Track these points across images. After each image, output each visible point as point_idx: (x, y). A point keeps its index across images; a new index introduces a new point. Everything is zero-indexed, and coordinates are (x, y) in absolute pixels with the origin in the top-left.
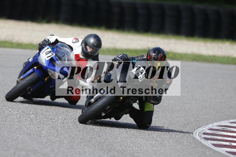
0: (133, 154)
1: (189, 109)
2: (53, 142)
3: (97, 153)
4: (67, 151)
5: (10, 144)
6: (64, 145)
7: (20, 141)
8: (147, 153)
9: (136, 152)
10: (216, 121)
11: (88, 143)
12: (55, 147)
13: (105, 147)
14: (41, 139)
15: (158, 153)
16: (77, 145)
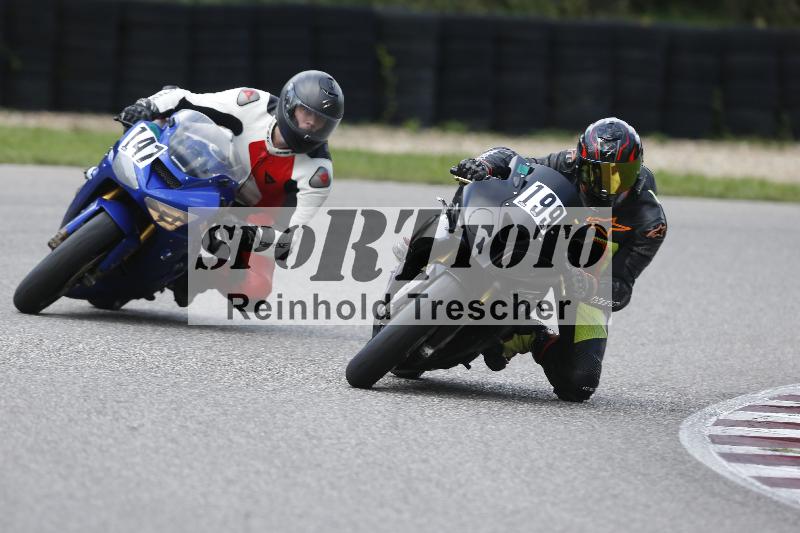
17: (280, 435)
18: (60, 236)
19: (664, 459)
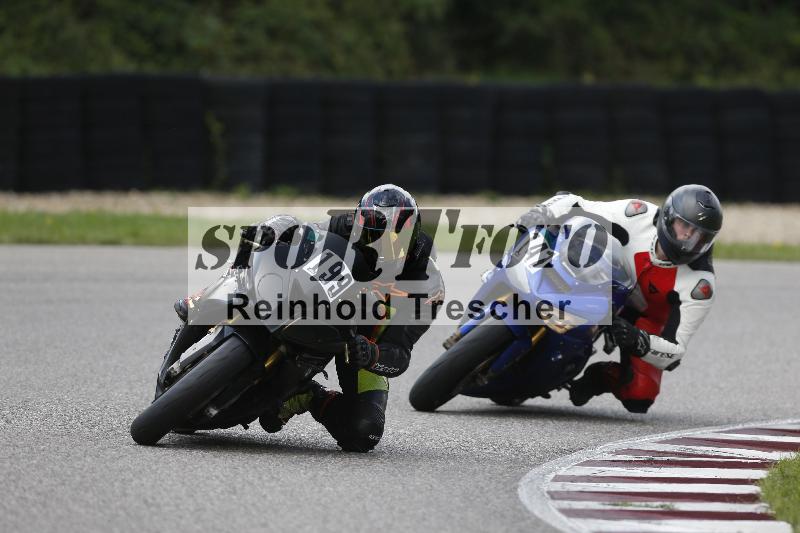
17: (118, 503)
18: (455, 337)
19: (503, 516)
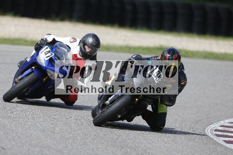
0: (146, 151)
1: (201, 106)
2: (67, 139)
3: (110, 149)
4: (80, 147)
5: (24, 140)
6: (78, 141)
7: (34, 138)
8: (160, 149)
9: (149, 148)
10: (228, 118)
11: (102, 139)
12: (69, 143)
13: (118, 144)
14: (54, 136)
15: (170, 149)
16: (90, 142)
